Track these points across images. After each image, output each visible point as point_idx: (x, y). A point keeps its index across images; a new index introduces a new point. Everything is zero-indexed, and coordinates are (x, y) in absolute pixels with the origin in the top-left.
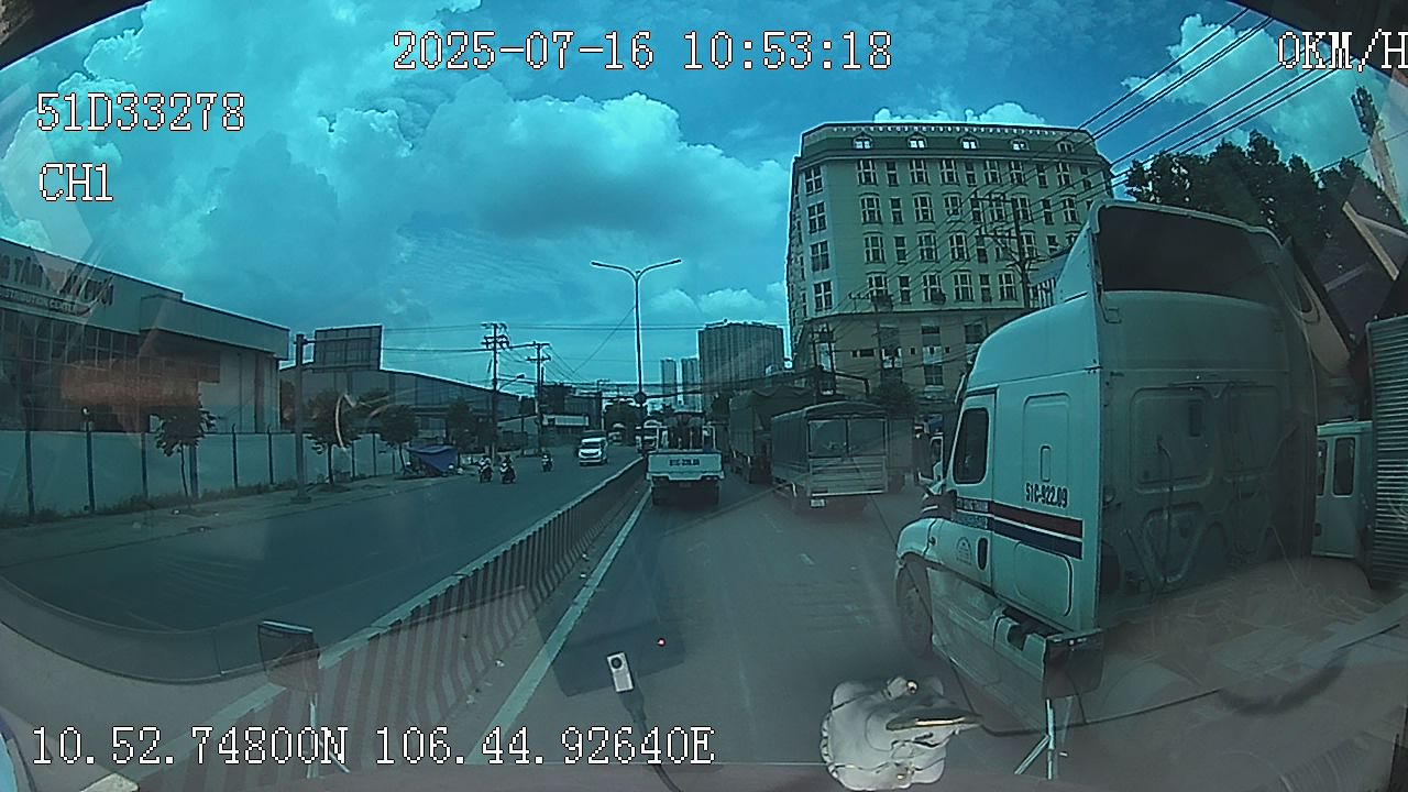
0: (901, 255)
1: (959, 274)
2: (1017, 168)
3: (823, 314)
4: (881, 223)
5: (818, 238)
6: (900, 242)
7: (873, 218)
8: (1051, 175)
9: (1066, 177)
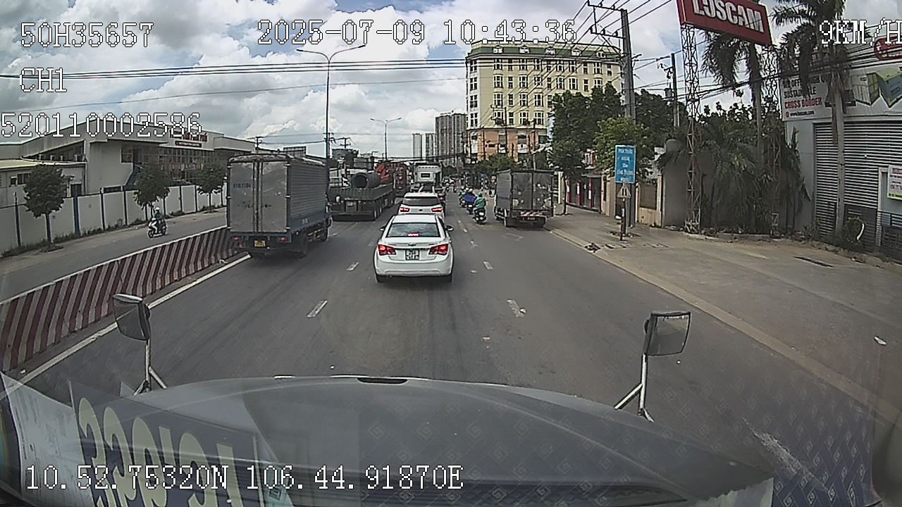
0: (511, 102)
1: (537, 112)
2: (573, 64)
3: (472, 128)
4: (502, 87)
5: (473, 93)
6: (511, 96)
7: (499, 85)
8: (591, 68)
9: (598, 69)
